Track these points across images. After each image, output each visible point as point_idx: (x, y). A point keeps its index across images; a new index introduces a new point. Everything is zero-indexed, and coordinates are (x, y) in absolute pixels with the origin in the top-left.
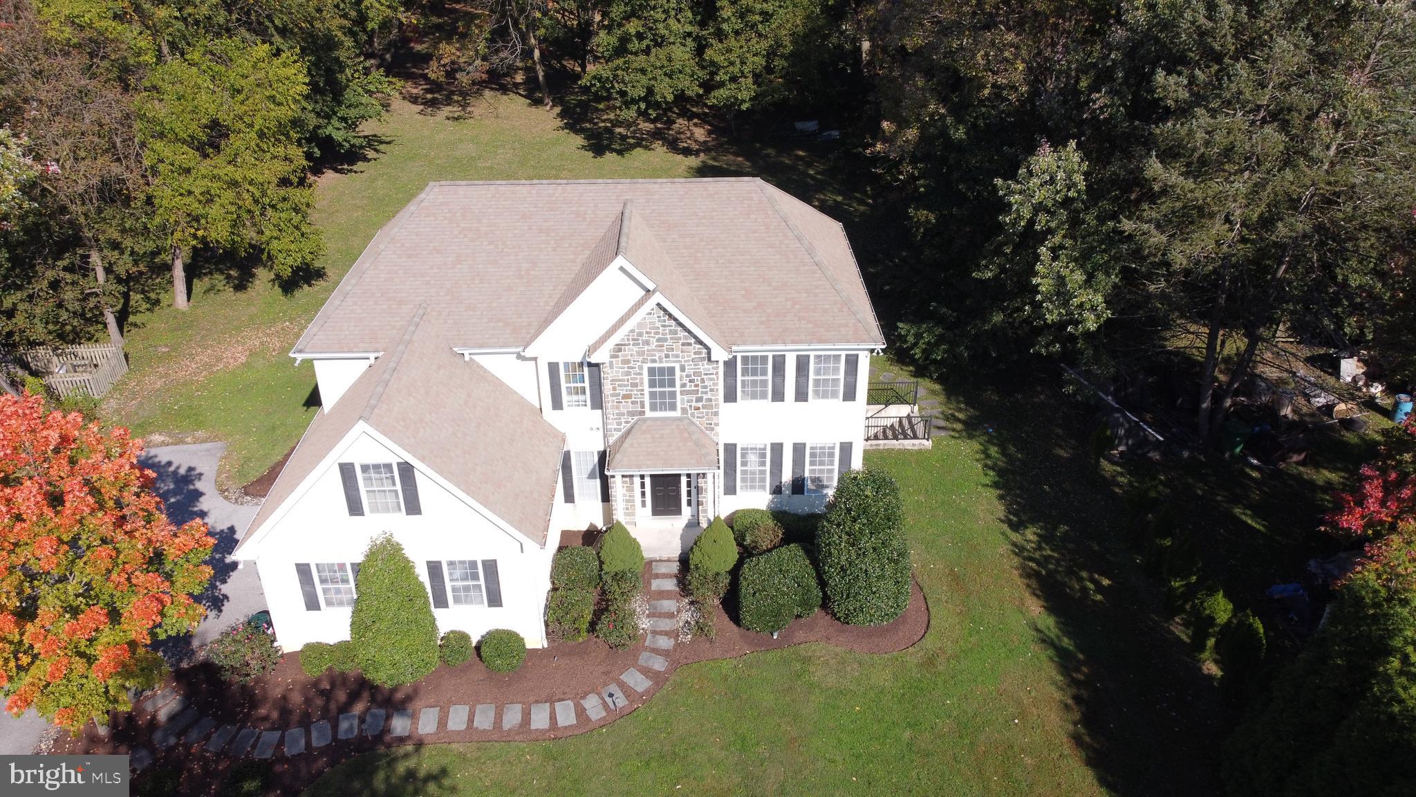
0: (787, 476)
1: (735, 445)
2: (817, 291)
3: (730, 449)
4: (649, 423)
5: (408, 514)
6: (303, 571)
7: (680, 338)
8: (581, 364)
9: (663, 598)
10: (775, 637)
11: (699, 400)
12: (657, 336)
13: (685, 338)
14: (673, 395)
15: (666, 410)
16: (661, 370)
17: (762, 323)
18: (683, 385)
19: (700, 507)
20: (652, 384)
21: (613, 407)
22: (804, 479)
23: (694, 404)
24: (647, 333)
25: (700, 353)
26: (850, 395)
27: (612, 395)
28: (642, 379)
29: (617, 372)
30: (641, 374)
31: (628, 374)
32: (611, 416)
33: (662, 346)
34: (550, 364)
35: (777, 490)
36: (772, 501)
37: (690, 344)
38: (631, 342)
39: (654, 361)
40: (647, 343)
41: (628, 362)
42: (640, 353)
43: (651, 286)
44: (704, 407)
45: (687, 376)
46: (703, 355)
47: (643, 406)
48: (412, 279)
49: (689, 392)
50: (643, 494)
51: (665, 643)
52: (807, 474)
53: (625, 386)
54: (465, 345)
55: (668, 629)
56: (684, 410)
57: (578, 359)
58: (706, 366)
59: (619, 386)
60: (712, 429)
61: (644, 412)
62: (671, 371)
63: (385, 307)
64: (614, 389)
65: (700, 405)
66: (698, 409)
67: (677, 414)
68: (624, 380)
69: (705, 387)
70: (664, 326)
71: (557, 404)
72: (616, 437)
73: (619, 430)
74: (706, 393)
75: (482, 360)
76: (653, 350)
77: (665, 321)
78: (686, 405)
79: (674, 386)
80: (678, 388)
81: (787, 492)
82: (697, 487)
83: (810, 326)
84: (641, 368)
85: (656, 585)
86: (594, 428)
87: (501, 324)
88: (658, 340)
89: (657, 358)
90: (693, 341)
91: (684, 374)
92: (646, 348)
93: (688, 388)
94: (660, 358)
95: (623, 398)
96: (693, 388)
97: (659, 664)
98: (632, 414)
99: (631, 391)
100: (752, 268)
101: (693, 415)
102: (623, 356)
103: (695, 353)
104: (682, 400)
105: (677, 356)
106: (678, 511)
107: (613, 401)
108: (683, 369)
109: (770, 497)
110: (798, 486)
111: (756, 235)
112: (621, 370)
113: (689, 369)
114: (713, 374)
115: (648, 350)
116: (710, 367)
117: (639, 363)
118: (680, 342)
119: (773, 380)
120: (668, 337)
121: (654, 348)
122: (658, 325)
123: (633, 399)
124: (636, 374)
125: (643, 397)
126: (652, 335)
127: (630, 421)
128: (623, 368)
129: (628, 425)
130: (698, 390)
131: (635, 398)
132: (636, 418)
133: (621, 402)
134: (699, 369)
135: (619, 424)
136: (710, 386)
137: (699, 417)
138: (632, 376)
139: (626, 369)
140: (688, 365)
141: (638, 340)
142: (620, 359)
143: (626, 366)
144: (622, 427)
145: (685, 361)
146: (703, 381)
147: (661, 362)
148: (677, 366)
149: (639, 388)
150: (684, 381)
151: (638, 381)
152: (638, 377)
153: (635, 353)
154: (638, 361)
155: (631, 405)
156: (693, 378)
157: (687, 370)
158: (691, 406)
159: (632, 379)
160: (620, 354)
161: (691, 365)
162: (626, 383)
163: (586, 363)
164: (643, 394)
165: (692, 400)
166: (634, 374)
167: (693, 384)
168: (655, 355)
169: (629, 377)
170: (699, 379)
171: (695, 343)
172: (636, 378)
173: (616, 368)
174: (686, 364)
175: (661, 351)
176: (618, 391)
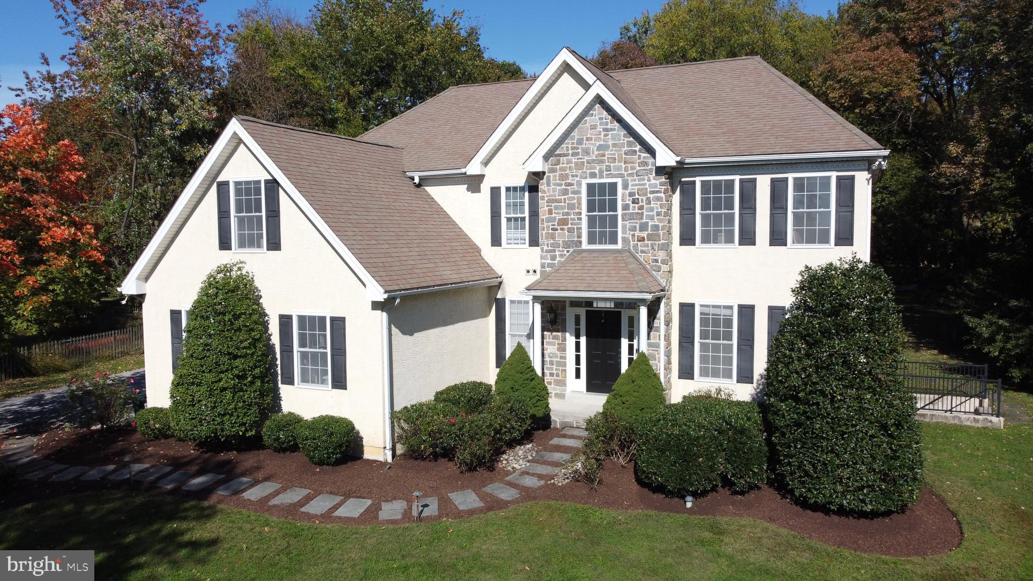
1: (692, 306)
3: (687, 310)
4: (586, 255)
5: (268, 249)
6: (175, 320)
7: (623, 146)
8: (522, 189)
9: (558, 451)
10: (689, 506)
11: (643, 227)
12: (598, 144)
13: (630, 144)
14: (614, 220)
15: (606, 243)
16: (602, 185)
18: (626, 207)
20: (591, 208)
21: (548, 236)
23: (637, 233)
24: (588, 139)
25: (646, 164)
26: (844, 239)
27: (548, 220)
28: (579, 199)
29: (554, 190)
30: (579, 192)
31: (565, 192)
33: (603, 155)
34: (492, 189)
35: (747, 377)
37: (634, 152)
38: (570, 152)
39: (593, 175)
40: (587, 152)
41: (567, 176)
42: (580, 166)
44: (650, 237)
45: (631, 194)
46: (650, 167)
47: (579, 236)
49: (632, 217)
50: (578, 362)
51: (530, 482)
53: (563, 208)
54: (417, 170)
55: (544, 473)
56: (626, 242)
57: (520, 182)
58: (653, 182)
59: (556, 208)
60: (659, 269)
61: (580, 242)
62: (613, 186)
64: (550, 212)
65: (644, 234)
66: (643, 239)
67: (619, 246)
68: (559, 201)
69: (652, 210)
70: (606, 130)
74: (652, 218)
76: (593, 161)
77: (607, 124)
78: (629, 235)
79: (616, 210)
80: (620, 212)
81: (760, 381)
84: (579, 184)
85: (555, 441)
86: (531, 269)
88: (599, 148)
89: (597, 171)
90: (638, 147)
92: (586, 158)
93: (631, 211)
94: (601, 171)
95: (558, 225)
96: (637, 211)
97: (506, 494)
98: (567, 245)
99: (567, 214)
101: (636, 246)
102: (562, 169)
103: (641, 164)
104: (624, 227)
105: (619, 168)
107: (548, 228)
108: (625, 187)
112: (558, 188)
113: (632, 185)
114: (660, 192)
115: (588, 162)
116: (658, 182)
117: (578, 179)
118: (624, 149)
119: (741, 215)
120: (610, 143)
121: (594, 158)
122: (600, 128)
123: (570, 226)
124: (574, 192)
125: (580, 224)
126: (593, 142)
127: (565, 255)
128: (561, 185)
129: (563, 260)
130: (642, 213)
131: (572, 224)
132: (571, 250)
133: (557, 230)
134: (645, 184)
135: (553, 258)
136: (657, 208)
137: (643, 252)
138: (570, 195)
139: (563, 187)
140: (632, 180)
141: (577, 149)
142: (557, 174)
143: (563, 182)
144: (556, 262)
145: (629, 175)
146: (649, 201)
147: (601, 177)
148: (619, 181)
149: (577, 210)
150: (627, 202)
151: (575, 201)
152: (576, 196)
153: (573, 165)
154: (577, 176)
155: (567, 233)
156: (637, 196)
157: (630, 187)
158: (633, 235)
159: (569, 199)
160: (558, 167)
161: (635, 180)
162: (563, 204)
163: (527, 188)
164: (580, 219)
165: (635, 227)
166: (572, 193)
167: (636, 205)
168: (595, 168)
169: (566, 197)
170: (644, 198)
171: (640, 151)
172: (574, 198)
173: (554, 184)
174: (630, 178)
175: (602, 162)
176: (554, 215)
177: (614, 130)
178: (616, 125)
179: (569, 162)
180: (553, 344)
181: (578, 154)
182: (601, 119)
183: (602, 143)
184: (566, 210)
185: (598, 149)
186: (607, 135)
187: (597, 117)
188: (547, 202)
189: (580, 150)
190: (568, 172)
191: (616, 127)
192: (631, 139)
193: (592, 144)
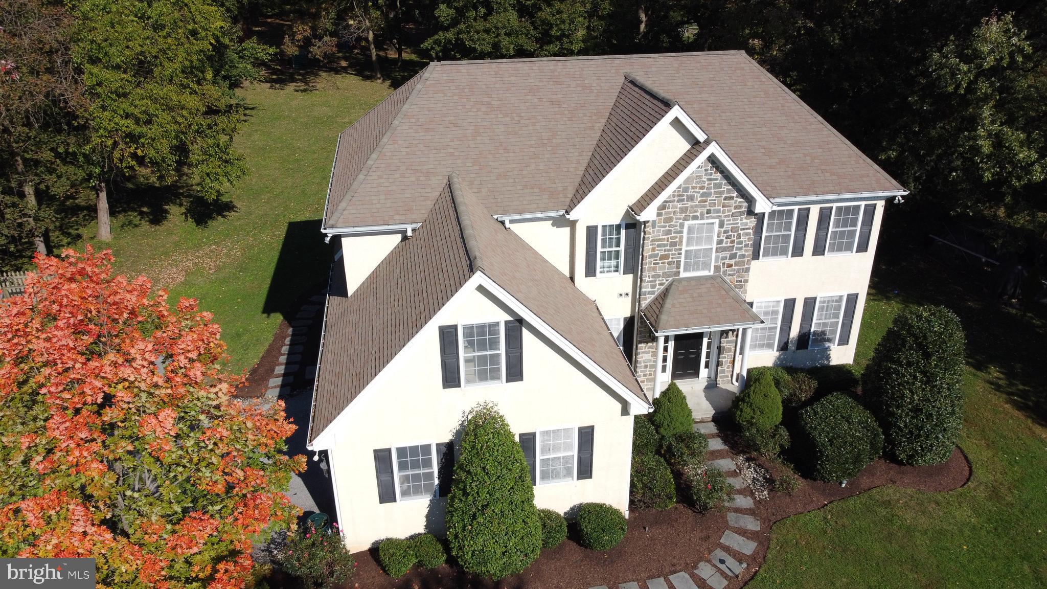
0: (795, 331)
2: (830, 146)
4: (684, 283)
5: (507, 381)
6: (382, 458)
7: (723, 192)
8: (619, 227)
9: (717, 458)
10: (843, 485)
11: (733, 256)
12: (702, 191)
13: (729, 191)
14: (709, 253)
16: (702, 226)
17: (789, 177)
18: (720, 242)
19: (719, 368)
20: (690, 242)
21: (650, 269)
22: (809, 334)
23: (727, 262)
24: (693, 188)
25: (740, 207)
26: (863, 247)
27: (651, 256)
28: (681, 238)
29: (659, 231)
30: (681, 232)
31: (669, 233)
32: (647, 279)
33: (706, 201)
34: (588, 228)
35: (784, 347)
36: (779, 358)
37: (732, 198)
38: (676, 199)
39: (695, 218)
40: (691, 198)
41: (671, 219)
42: (683, 210)
43: (701, 137)
44: (737, 264)
45: (725, 232)
46: (743, 209)
47: (678, 268)
48: (434, 152)
49: (725, 249)
50: (665, 359)
51: (744, 502)
52: (812, 330)
53: (667, 245)
54: (506, 212)
55: (739, 487)
56: (717, 268)
57: (616, 221)
58: (745, 221)
59: (659, 246)
60: (741, 286)
61: (679, 272)
62: (712, 226)
63: (413, 179)
64: (653, 250)
65: (733, 262)
66: (730, 266)
67: (711, 272)
68: (663, 240)
69: (741, 243)
70: (710, 180)
71: (590, 271)
72: (649, 300)
73: (653, 293)
74: (740, 249)
75: (518, 229)
76: (696, 206)
77: (711, 174)
78: (720, 263)
79: (710, 244)
80: (714, 246)
81: (792, 347)
82: (719, 348)
83: (834, 177)
84: (682, 226)
86: (623, 292)
87: (536, 190)
89: (698, 214)
90: (735, 194)
91: (723, 230)
92: (690, 203)
93: (724, 245)
94: (702, 214)
95: (660, 259)
96: (729, 245)
97: (751, 524)
98: (665, 275)
99: (669, 250)
100: (766, 129)
101: (725, 272)
102: (666, 213)
103: (736, 208)
104: (717, 257)
105: (718, 211)
106: (696, 374)
107: (650, 263)
108: (721, 225)
109: (777, 354)
110: (804, 340)
111: (758, 99)
112: (662, 229)
113: (727, 225)
114: (749, 229)
115: (691, 206)
116: (748, 221)
117: (681, 221)
118: (724, 196)
119: (795, 234)
120: (712, 191)
121: (697, 203)
122: (704, 178)
123: (670, 260)
124: (676, 232)
125: (680, 258)
126: (697, 190)
127: (664, 283)
128: (665, 227)
129: (662, 287)
130: (733, 246)
131: (672, 258)
132: (670, 279)
133: (658, 263)
134: (738, 223)
135: (653, 286)
136: (745, 241)
137: (730, 275)
138: (673, 235)
139: (667, 228)
140: (727, 221)
141: (683, 195)
142: (662, 218)
143: (667, 224)
144: (656, 289)
145: (725, 216)
146: (739, 236)
147: (702, 218)
148: (717, 221)
149: (678, 247)
150: (722, 238)
151: (677, 240)
152: (678, 235)
153: (678, 210)
154: (680, 219)
155: (667, 266)
156: (730, 233)
157: (725, 226)
158: (724, 264)
159: (672, 238)
160: (663, 211)
161: (730, 220)
162: (666, 242)
163: (624, 226)
164: (680, 254)
165: (726, 258)
166: (675, 233)
167: (729, 240)
168: (697, 211)
169: (669, 236)
170: (736, 234)
171: (737, 197)
172: (677, 237)
173: (659, 227)
174: (726, 219)
175: (705, 206)
176: (657, 252)
177: (716, 179)
178: (719, 176)
179: (674, 207)
180: (648, 352)
181: (683, 200)
182: (706, 170)
183: (705, 190)
184: (668, 248)
185: (702, 196)
186: (711, 184)
187: (703, 169)
188: (652, 241)
189: (685, 197)
190: (672, 215)
191: (719, 178)
192: (730, 187)
193: (696, 192)
